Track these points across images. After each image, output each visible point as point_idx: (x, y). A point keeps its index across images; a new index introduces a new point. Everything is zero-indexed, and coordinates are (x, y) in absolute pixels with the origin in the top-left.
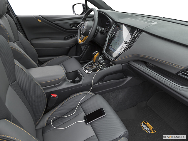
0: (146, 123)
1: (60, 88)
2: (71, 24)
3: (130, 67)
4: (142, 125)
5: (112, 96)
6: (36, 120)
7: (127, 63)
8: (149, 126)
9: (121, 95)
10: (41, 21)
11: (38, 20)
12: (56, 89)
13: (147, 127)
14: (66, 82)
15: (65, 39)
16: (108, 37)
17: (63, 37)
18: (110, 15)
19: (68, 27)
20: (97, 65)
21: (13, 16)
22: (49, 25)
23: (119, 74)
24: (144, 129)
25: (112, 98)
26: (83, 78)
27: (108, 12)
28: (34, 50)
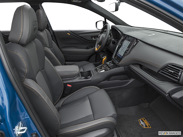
0: (144, 120)
1: (74, 81)
2: (92, 37)
3: (130, 69)
4: (140, 121)
5: (116, 94)
6: (54, 101)
7: (128, 66)
8: (146, 122)
9: (125, 95)
10: (69, 34)
11: (68, 34)
12: (71, 81)
13: (144, 123)
14: (79, 77)
15: (87, 48)
16: (117, 46)
17: (86, 46)
18: (120, 29)
19: (90, 39)
20: (105, 67)
21: (51, 31)
22: (75, 37)
23: (123, 75)
24: (141, 124)
25: (117, 96)
26: (93, 75)
27: (118, 27)
28: (62, 55)
